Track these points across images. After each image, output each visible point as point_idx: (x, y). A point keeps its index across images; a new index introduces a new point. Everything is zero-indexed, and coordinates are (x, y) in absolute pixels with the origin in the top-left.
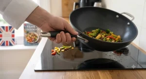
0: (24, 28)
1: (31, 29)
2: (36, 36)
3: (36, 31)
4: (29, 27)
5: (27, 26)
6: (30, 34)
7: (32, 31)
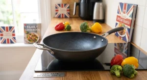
0: (25, 28)
1: (31, 30)
2: (36, 37)
3: (36, 32)
4: (30, 27)
5: (28, 27)
6: (30, 34)
7: (32, 31)
